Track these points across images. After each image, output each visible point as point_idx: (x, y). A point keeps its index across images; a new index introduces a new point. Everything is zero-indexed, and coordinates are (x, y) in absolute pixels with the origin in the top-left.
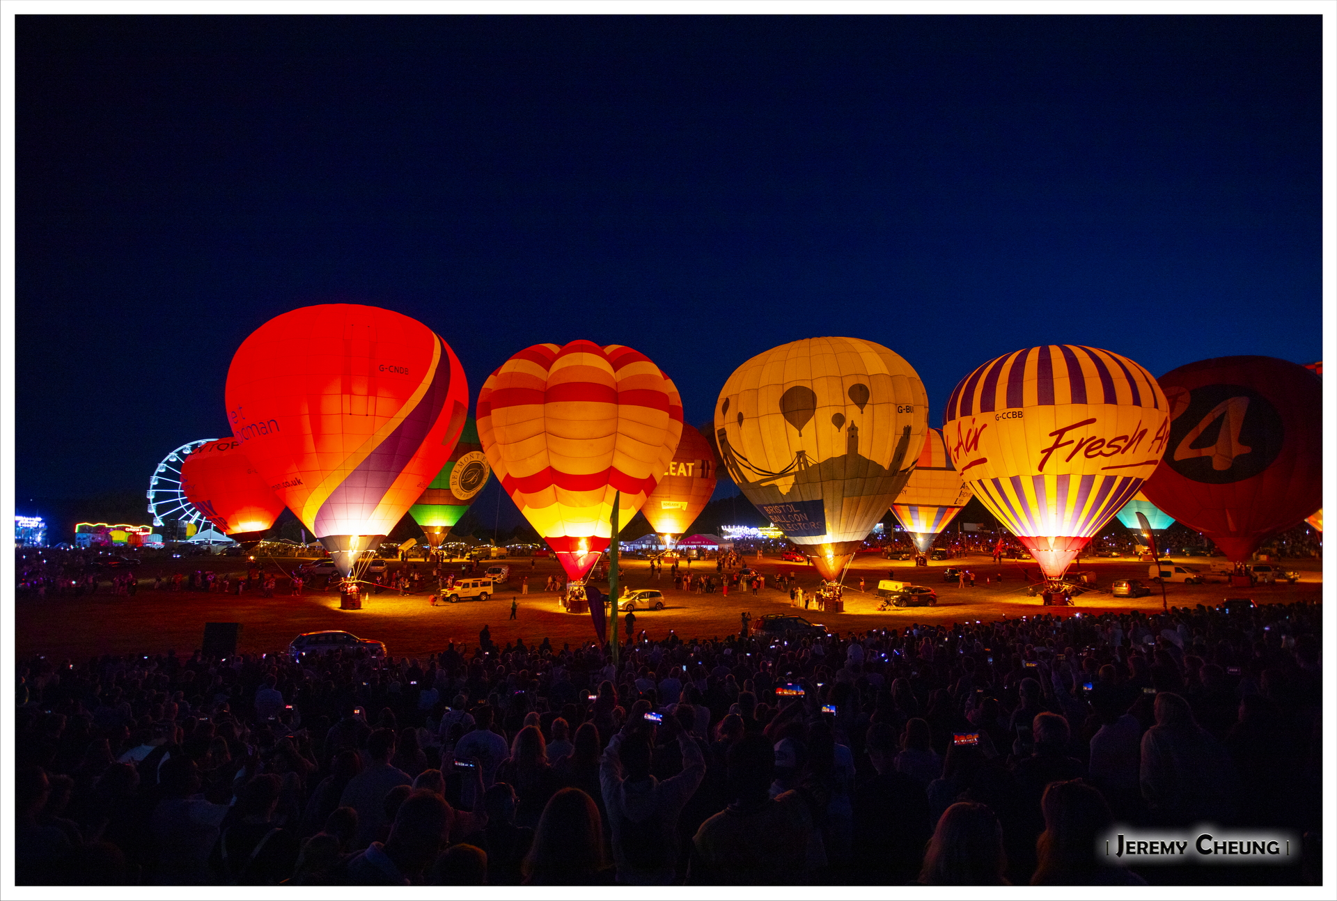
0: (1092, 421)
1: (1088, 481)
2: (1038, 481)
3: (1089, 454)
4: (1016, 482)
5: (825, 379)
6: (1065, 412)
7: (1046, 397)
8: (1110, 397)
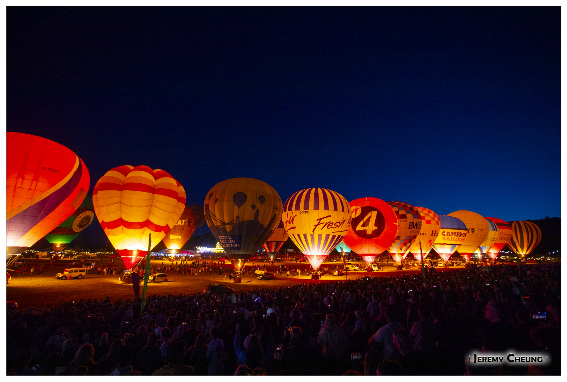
0: (330, 216)
1: (327, 236)
2: (312, 236)
3: (329, 227)
4: (305, 236)
5: (251, 191)
6: (322, 213)
7: (316, 207)
8: (336, 209)
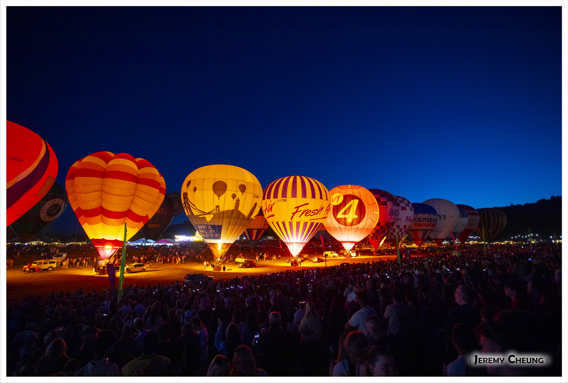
0: (308, 204)
1: (305, 224)
2: (291, 224)
3: (306, 215)
4: (284, 223)
5: (231, 180)
6: (300, 200)
7: (294, 195)
8: (314, 196)
